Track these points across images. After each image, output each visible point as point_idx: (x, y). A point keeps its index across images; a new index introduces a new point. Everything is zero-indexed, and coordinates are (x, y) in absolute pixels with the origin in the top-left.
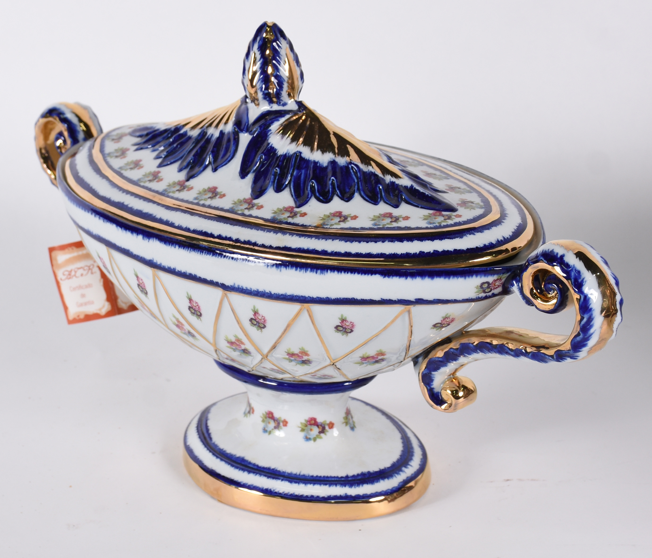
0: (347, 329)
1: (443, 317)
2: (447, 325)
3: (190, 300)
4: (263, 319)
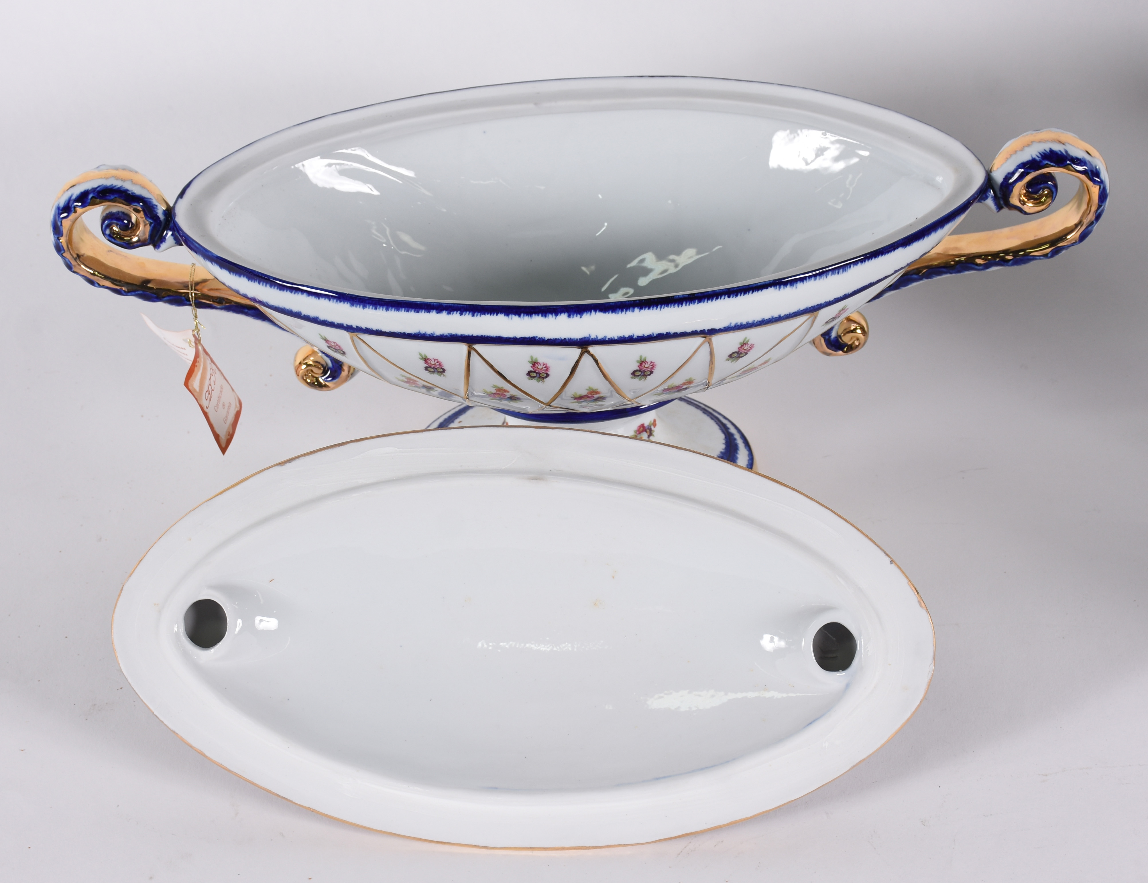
0: (646, 372)
1: (740, 343)
2: (744, 354)
3: (426, 360)
4: (545, 367)
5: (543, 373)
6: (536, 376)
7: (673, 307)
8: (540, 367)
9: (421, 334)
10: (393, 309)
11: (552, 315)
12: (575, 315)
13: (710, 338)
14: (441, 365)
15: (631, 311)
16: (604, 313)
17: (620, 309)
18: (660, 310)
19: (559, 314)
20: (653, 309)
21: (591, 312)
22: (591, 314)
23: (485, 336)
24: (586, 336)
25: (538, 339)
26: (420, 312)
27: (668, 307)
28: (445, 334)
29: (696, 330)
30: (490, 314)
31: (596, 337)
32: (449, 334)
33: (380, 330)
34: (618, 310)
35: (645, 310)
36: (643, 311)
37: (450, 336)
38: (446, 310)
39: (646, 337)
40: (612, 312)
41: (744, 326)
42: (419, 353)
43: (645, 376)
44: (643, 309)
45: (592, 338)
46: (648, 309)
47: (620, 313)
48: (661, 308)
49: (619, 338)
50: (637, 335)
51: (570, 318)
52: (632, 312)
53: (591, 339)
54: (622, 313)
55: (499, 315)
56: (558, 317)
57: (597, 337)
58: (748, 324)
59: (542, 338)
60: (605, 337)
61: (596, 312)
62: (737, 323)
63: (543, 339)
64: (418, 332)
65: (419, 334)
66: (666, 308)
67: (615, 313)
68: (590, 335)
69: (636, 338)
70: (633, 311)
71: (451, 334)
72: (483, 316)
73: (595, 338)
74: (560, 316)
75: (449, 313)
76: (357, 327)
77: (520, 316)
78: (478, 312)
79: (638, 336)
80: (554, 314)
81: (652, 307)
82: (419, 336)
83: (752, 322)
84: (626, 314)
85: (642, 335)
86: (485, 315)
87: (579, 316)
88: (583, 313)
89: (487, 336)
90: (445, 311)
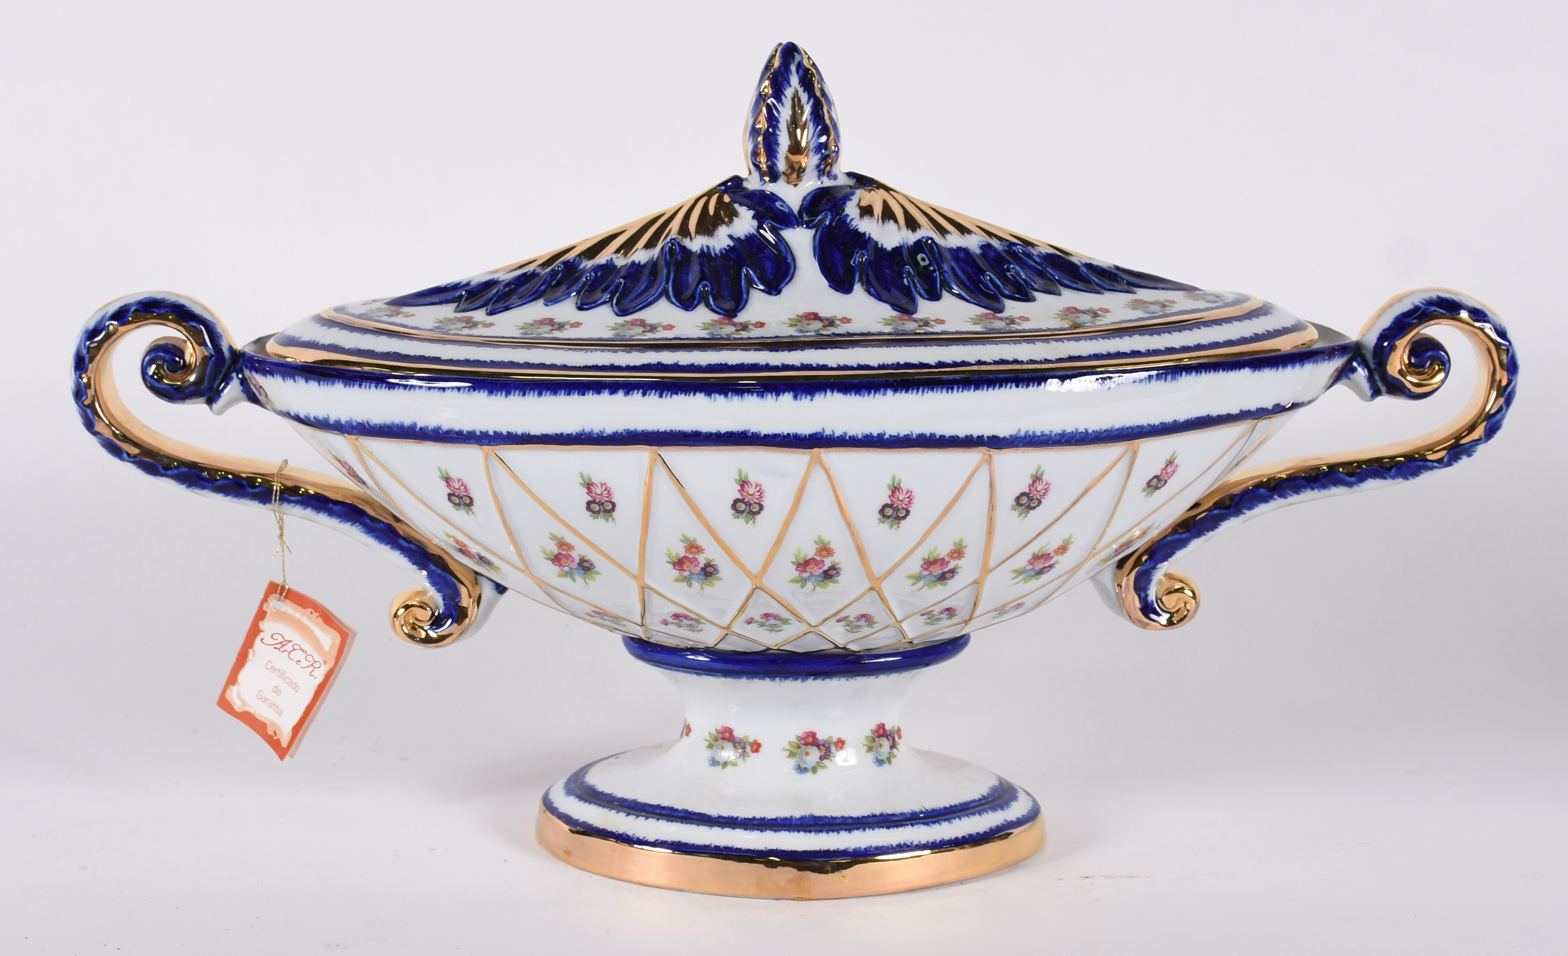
0: (899, 510)
1: (1031, 477)
2: (1037, 502)
3: (589, 486)
4: (758, 491)
5: (755, 503)
6: (745, 510)
7: (940, 392)
8: (751, 491)
9: (585, 433)
10: (549, 393)
11: (772, 394)
12: (804, 396)
13: (991, 453)
14: (610, 495)
15: (881, 394)
16: (844, 394)
17: (866, 390)
18: (923, 395)
19: (782, 394)
20: (912, 393)
21: (826, 392)
22: (825, 395)
23: (675, 430)
24: (818, 431)
25: (750, 434)
26: (586, 393)
27: (933, 392)
28: (619, 431)
29: (971, 435)
30: (684, 393)
31: (832, 433)
32: (625, 430)
33: (527, 433)
34: (864, 391)
35: (901, 393)
36: (898, 395)
37: (627, 433)
38: (623, 389)
39: (902, 437)
40: (855, 394)
41: (1038, 438)
42: (581, 473)
43: (898, 519)
44: (899, 392)
45: (827, 435)
46: (906, 392)
47: (866, 395)
48: (923, 392)
49: (864, 436)
50: (891, 434)
51: (797, 400)
52: (883, 395)
53: (825, 436)
54: (869, 396)
55: (698, 394)
56: (780, 397)
57: (834, 434)
58: (1042, 435)
59: (756, 433)
60: (845, 433)
61: (833, 393)
62: (1028, 431)
63: (758, 435)
64: (581, 430)
65: (582, 435)
66: (930, 392)
67: (860, 395)
68: (823, 429)
69: (887, 438)
70: (885, 394)
71: (628, 430)
72: (674, 396)
73: (830, 435)
74: (783, 395)
75: (627, 394)
76: (495, 432)
77: (726, 395)
78: (668, 390)
79: (891, 436)
80: (774, 394)
81: (910, 390)
82: (583, 437)
83: (1049, 434)
84: (874, 397)
85: (897, 435)
86: (677, 394)
87: (809, 397)
88: (815, 393)
89: (679, 431)
90: (621, 390)
